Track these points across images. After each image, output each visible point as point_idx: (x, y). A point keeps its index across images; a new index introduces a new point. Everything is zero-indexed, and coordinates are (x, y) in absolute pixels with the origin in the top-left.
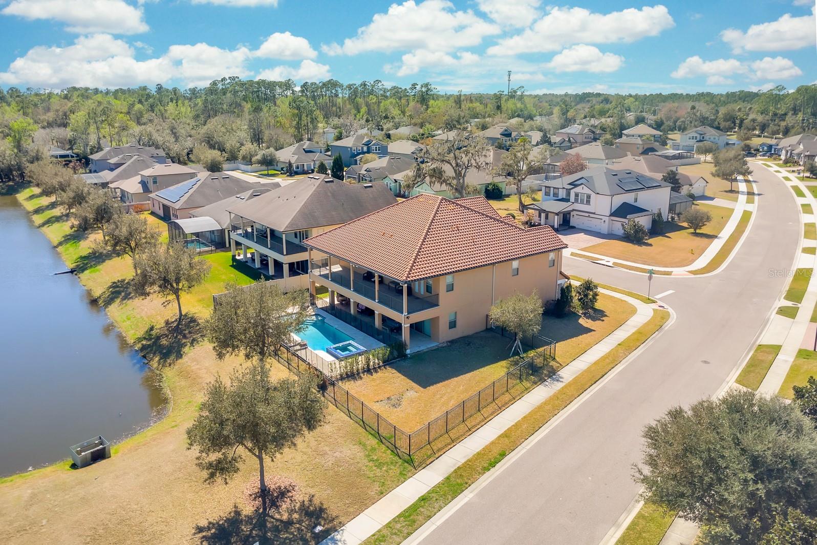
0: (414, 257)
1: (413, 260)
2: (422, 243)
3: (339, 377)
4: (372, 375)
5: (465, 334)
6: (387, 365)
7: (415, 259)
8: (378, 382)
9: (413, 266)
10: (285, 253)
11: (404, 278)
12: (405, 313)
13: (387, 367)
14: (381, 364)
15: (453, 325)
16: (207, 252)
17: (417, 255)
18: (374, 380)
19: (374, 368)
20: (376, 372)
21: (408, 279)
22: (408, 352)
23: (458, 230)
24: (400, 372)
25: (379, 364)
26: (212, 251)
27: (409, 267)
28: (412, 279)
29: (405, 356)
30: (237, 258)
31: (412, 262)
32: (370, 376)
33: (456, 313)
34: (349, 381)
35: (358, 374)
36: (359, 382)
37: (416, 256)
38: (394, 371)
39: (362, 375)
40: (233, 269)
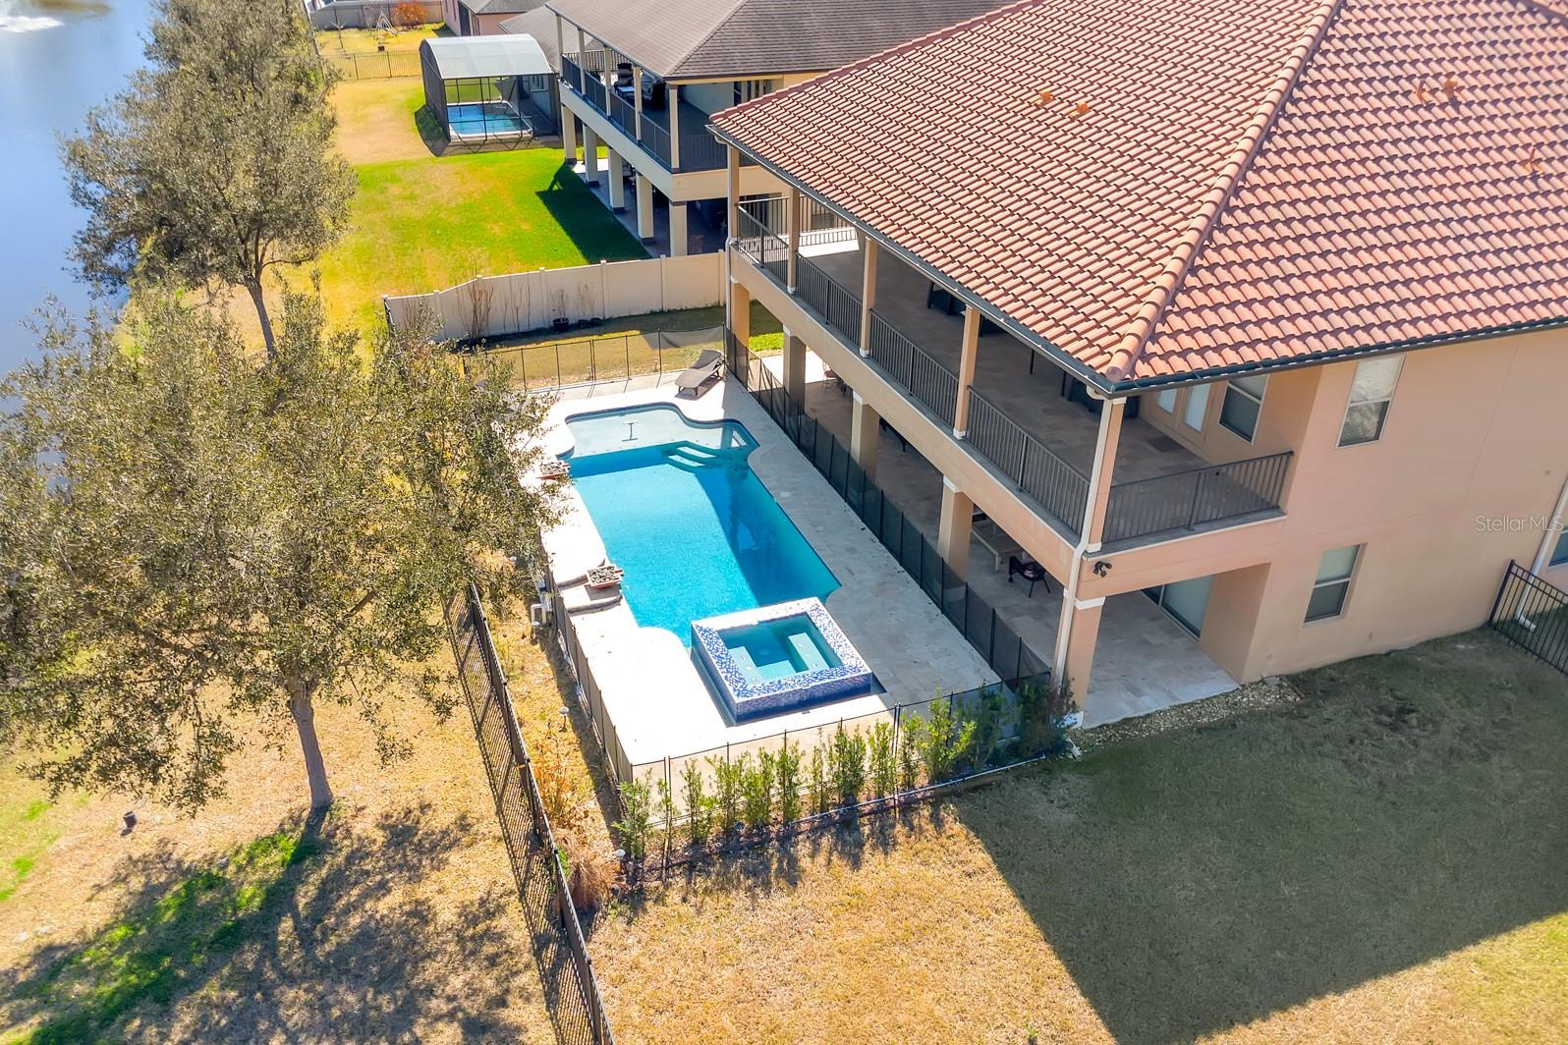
0: (1191, 237)
1: (1183, 251)
2: (1250, 156)
3: (681, 843)
4: (856, 863)
5: (1380, 645)
6: (954, 795)
7: (1198, 249)
8: (878, 926)
9: (1181, 287)
10: (675, 164)
11: (1119, 361)
12: (1090, 542)
13: (949, 814)
14: (922, 780)
15: (1329, 601)
16: (504, 144)
17: (1215, 224)
18: (857, 905)
19: (882, 810)
20: (885, 843)
21: (1143, 369)
22: (1077, 720)
23: (1455, 104)
24: (1008, 863)
25: (909, 785)
26: (519, 141)
27: (1157, 296)
28: (1161, 367)
29: (1058, 747)
30: (579, 168)
31: (1173, 265)
32: (847, 872)
33: (1357, 551)
34: (725, 885)
35: (787, 838)
36: (779, 903)
37: (1206, 234)
38: (981, 858)
39: (803, 849)
40: (540, 203)
